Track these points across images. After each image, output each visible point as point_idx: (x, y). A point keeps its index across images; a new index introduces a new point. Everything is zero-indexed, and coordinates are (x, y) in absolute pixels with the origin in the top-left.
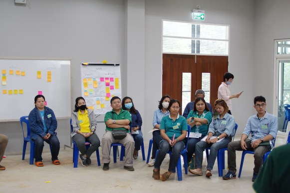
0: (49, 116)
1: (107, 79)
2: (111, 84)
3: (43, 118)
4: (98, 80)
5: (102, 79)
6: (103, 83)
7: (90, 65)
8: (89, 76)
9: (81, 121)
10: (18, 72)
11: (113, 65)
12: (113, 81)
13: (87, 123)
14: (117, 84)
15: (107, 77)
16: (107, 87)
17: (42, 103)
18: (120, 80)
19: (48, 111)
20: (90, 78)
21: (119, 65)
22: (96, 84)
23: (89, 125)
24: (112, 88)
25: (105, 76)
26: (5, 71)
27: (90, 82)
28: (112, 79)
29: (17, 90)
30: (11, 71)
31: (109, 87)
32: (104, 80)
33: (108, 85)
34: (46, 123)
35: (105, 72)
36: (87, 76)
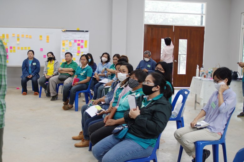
0: (34, 64)
1: (79, 41)
2: (82, 44)
3: (30, 65)
4: (73, 41)
5: (75, 41)
6: (76, 44)
7: (67, 31)
8: (67, 39)
9: (49, 68)
10: (27, 35)
11: (83, 31)
12: (83, 42)
13: (52, 70)
14: (86, 45)
15: (79, 40)
16: (79, 46)
17: (30, 55)
18: (88, 42)
19: (35, 60)
20: (67, 40)
21: (88, 31)
22: (71, 44)
23: (53, 71)
24: (82, 47)
25: (77, 39)
26: (19, 35)
27: (67, 43)
28: (82, 41)
29: (26, 47)
30: (22, 35)
31: (80, 46)
32: (77, 41)
33: (79, 45)
34: (32, 68)
35: (78, 36)
36: (65, 39)
